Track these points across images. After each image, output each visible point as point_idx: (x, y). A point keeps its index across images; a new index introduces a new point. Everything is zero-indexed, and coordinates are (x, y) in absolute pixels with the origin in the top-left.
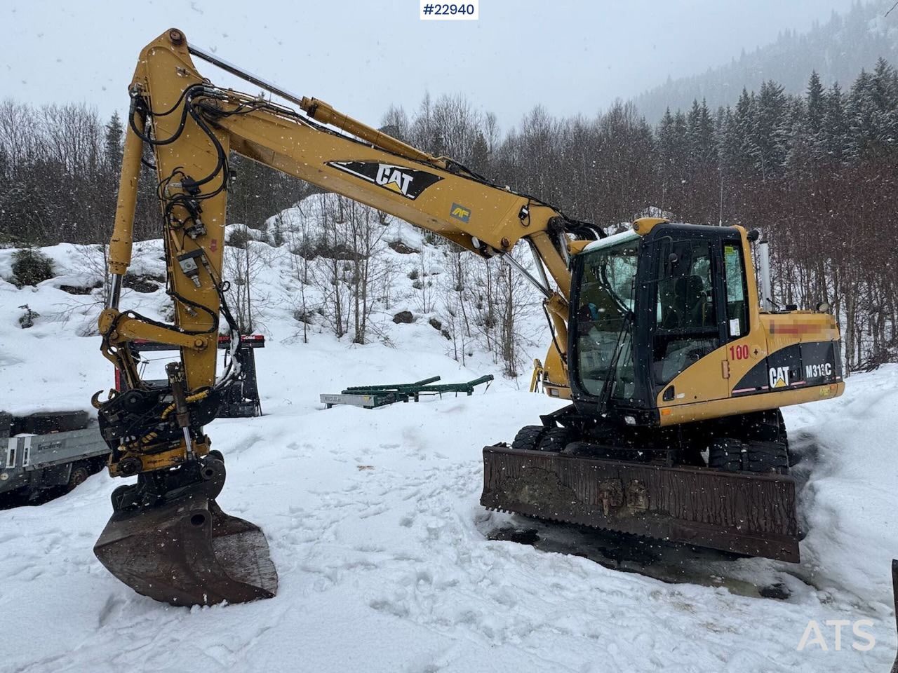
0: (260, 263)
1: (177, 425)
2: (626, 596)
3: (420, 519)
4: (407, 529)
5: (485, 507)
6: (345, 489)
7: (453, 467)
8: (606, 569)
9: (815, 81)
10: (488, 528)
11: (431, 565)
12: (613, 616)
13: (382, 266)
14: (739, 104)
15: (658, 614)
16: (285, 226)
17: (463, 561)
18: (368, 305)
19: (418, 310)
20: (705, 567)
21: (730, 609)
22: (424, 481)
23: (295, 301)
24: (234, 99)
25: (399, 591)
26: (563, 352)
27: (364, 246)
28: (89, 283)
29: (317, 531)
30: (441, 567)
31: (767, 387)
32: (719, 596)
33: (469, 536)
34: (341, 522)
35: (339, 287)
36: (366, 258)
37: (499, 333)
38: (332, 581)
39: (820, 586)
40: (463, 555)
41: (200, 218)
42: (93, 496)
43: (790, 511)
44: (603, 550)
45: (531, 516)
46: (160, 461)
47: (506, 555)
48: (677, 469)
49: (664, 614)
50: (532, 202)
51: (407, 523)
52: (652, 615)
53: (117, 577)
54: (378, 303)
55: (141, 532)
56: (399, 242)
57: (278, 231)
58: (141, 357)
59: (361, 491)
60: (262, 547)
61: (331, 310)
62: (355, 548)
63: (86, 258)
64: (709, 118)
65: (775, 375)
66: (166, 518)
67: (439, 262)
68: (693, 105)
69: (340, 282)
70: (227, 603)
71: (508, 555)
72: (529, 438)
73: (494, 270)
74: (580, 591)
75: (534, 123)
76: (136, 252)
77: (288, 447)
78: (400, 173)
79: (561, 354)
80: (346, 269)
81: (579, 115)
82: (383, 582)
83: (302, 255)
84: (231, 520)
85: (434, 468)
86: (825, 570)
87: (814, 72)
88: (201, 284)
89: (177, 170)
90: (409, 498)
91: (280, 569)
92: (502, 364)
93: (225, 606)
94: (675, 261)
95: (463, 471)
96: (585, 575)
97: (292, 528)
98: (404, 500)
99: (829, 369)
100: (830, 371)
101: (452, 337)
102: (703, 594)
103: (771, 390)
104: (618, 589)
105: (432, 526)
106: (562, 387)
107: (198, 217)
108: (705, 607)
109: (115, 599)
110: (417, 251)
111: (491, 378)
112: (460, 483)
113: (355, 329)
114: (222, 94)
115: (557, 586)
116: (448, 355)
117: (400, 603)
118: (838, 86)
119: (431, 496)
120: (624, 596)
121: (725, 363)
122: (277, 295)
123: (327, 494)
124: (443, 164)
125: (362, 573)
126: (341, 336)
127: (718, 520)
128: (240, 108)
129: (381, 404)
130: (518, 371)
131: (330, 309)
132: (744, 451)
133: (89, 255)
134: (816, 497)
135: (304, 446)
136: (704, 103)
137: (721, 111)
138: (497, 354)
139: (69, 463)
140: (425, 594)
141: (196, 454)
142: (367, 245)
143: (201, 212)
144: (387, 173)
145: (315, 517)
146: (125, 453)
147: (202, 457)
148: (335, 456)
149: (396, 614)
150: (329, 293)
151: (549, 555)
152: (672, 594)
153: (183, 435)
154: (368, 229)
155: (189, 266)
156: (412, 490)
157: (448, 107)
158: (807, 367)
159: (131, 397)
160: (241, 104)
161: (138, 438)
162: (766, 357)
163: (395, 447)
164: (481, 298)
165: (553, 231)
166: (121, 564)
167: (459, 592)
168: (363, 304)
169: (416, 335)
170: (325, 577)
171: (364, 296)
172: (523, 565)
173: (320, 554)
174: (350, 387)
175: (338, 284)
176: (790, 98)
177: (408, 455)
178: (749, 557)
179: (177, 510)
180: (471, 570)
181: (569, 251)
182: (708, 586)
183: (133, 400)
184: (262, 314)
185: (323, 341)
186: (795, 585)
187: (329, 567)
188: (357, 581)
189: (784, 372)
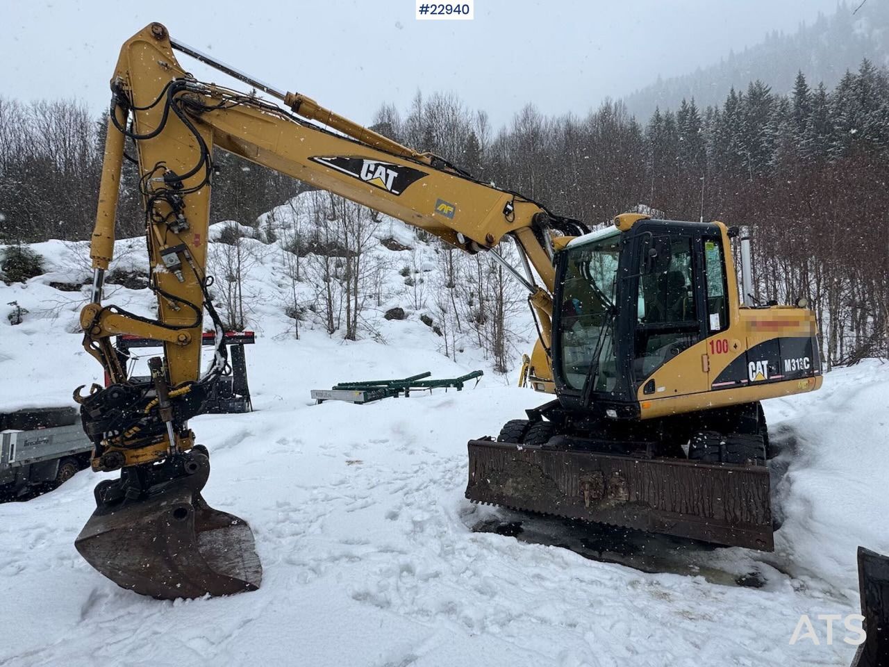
0: (251, 260)
1: (160, 419)
2: (605, 585)
3: (405, 513)
4: (393, 522)
5: (470, 500)
6: (333, 483)
7: (442, 461)
8: (586, 559)
9: (801, 81)
10: (473, 522)
11: (415, 557)
12: (592, 605)
13: (374, 263)
14: (726, 104)
15: (635, 604)
16: (277, 222)
17: (447, 553)
18: (360, 301)
19: (410, 307)
20: (684, 557)
21: (706, 597)
22: (412, 475)
23: (286, 298)
24: (217, 93)
25: (382, 583)
26: (548, 346)
27: (356, 243)
28: (79, 279)
29: (303, 525)
30: (424, 559)
31: (746, 381)
32: (696, 585)
33: (453, 528)
34: (327, 516)
35: (331, 284)
36: (358, 254)
37: (489, 329)
38: (316, 573)
39: (794, 575)
40: (447, 547)
41: (183, 213)
42: (80, 492)
43: (765, 502)
44: (585, 541)
45: (514, 509)
46: (143, 455)
47: (489, 547)
48: (657, 461)
49: (641, 602)
50: (517, 198)
51: (393, 516)
52: (629, 603)
53: (99, 570)
54: (369, 299)
55: (123, 525)
56: (391, 239)
57: (270, 229)
58: (131, 354)
59: (349, 485)
60: (248, 541)
61: (323, 307)
62: (340, 541)
63: (75, 255)
64: (698, 117)
65: (754, 369)
66: (149, 511)
67: (431, 259)
68: (682, 105)
69: (332, 279)
70: (210, 596)
71: (491, 547)
72: (514, 432)
73: (485, 267)
74: (560, 581)
75: (525, 120)
76: (127, 249)
77: (278, 442)
78: (384, 169)
79: (546, 349)
80: (338, 266)
81: (570, 113)
82: (365, 574)
83: (294, 252)
84: (218, 515)
85: (422, 463)
86: (800, 560)
87: (800, 73)
88: (184, 279)
89: (159, 165)
90: (396, 492)
91: (265, 562)
92: (493, 360)
93: (208, 599)
94: (654, 256)
95: (450, 465)
96: (566, 565)
97: (278, 522)
98: (391, 493)
99: (807, 363)
100: (808, 365)
101: (443, 334)
102: (681, 583)
103: (750, 384)
104: (598, 579)
105: (418, 519)
106: (547, 381)
107: (181, 211)
108: (682, 595)
109: (98, 593)
110: (408, 248)
111: (480, 373)
112: (447, 477)
113: (346, 326)
114: (204, 88)
115: (538, 576)
116: (439, 351)
117: (382, 594)
118: (823, 87)
119: (418, 490)
120: (603, 587)
121: (705, 357)
122: (268, 291)
123: (315, 488)
124: (429, 161)
125: (347, 565)
126: (332, 333)
127: (696, 510)
128: (223, 103)
129: (371, 400)
130: (509, 366)
131: (322, 305)
132: (723, 443)
133: (78, 252)
134: (792, 488)
135: (294, 441)
136: (693, 102)
137: (709, 109)
138: (487, 350)
139: (56, 459)
140: (408, 586)
141: (179, 448)
142: (359, 242)
143: (184, 206)
144: (372, 168)
145: (302, 512)
146: (108, 447)
147: (187, 452)
148: (324, 451)
149: (377, 606)
150: (320, 290)
151: (532, 546)
152: (651, 584)
153: (165, 430)
154: (360, 226)
155: (172, 261)
156: (400, 484)
157: (439, 105)
158: (786, 361)
159: (114, 392)
160: (224, 99)
161: (121, 432)
162: (746, 352)
163: (384, 442)
164: (472, 295)
165: (537, 227)
166: (103, 558)
167: (440, 583)
168: (354, 301)
169: (408, 331)
170: (309, 569)
171: (356, 293)
172: (505, 556)
173: (306, 546)
174: (341, 382)
175: (330, 281)
176: (777, 98)
177: (397, 450)
178: (726, 547)
179: (159, 504)
180: (454, 562)
181: (553, 246)
182: (686, 575)
183: (116, 395)
184: (253, 311)
185: (314, 337)
186: (770, 573)
187: (314, 560)
188: (340, 574)
189: (763, 366)
